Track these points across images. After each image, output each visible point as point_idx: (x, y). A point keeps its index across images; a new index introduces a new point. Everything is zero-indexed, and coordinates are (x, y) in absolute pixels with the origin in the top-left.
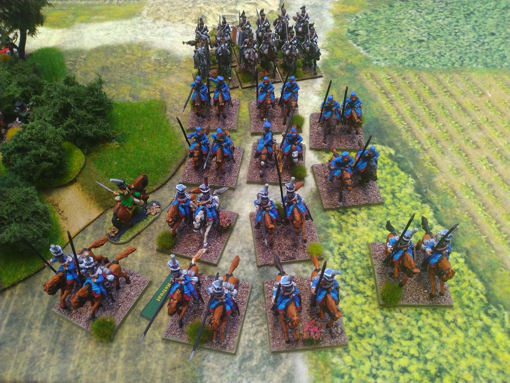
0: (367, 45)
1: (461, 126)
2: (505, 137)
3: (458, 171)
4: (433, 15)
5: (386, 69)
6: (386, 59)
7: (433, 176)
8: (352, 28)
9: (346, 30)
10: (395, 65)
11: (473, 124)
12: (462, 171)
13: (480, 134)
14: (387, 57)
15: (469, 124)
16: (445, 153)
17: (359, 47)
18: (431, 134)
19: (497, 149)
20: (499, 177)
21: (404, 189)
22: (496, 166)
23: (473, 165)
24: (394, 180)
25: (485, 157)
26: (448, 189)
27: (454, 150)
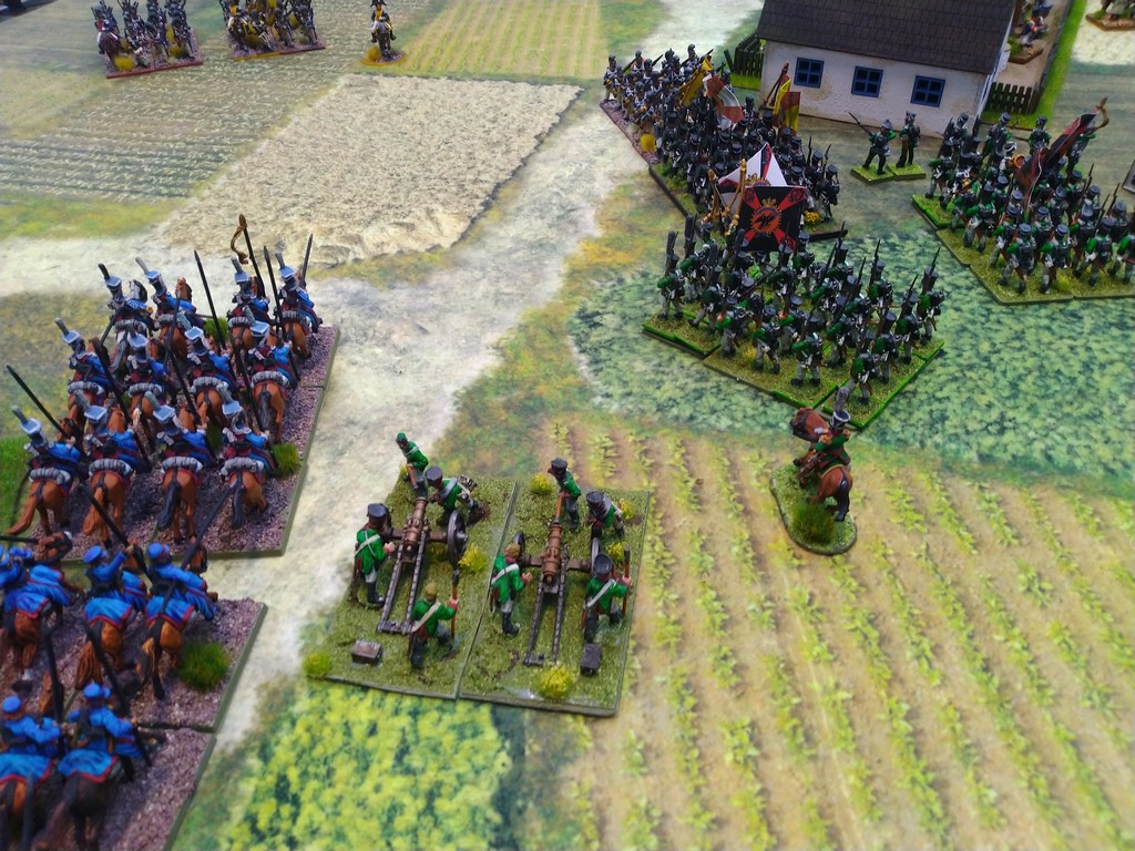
0: (604, 353)
1: (726, 610)
2: (837, 666)
3: (647, 757)
5: (614, 422)
6: (629, 394)
7: (568, 759)
8: (591, 307)
9: (577, 308)
10: (643, 412)
11: (764, 609)
12: (658, 756)
13: (771, 642)
14: (635, 390)
15: (752, 606)
16: (642, 690)
17: (583, 357)
19: (796, 700)
20: (759, 799)
21: (467, 788)
22: (765, 756)
23: (700, 742)
24: (456, 752)
25: (747, 720)
26: (588, 810)
27: (669, 682)
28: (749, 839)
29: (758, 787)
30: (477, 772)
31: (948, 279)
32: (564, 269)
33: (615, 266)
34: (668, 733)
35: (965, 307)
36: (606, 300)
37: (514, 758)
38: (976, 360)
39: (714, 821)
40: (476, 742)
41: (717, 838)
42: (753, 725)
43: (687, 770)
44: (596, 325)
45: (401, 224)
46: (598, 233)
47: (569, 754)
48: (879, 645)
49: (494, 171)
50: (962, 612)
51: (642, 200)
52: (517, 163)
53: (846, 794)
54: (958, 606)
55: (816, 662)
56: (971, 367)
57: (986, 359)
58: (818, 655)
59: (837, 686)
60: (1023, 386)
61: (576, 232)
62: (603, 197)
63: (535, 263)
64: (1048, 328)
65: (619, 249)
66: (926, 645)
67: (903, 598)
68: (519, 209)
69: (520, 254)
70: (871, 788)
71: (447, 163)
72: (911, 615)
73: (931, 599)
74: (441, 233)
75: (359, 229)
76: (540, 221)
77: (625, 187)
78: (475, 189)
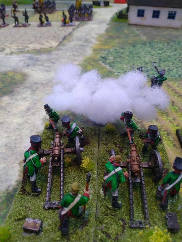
0: (112, 64)
8: (104, 56)
9: (99, 56)
17: (106, 65)
32: (91, 49)
33: (106, 49)
36: (107, 54)
44: (107, 59)
45: (39, 44)
46: (98, 43)
49: (63, 34)
52: (69, 33)
65: (105, 45)
74: (52, 45)
75: (27, 45)
77: (101, 36)
78: (59, 37)
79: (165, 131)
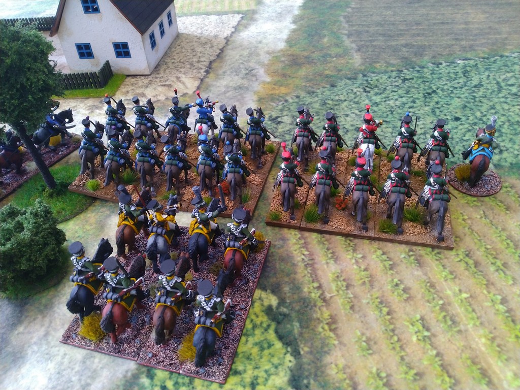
2: (456, 280)
3: (369, 345)
4: (383, 95)
7: (326, 352)
11: (410, 256)
12: (375, 343)
13: (418, 273)
16: (357, 308)
18: (342, 272)
19: (441, 302)
20: (437, 359)
21: (273, 377)
22: (434, 335)
23: (396, 332)
24: (261, 358)
25: (418, 317)
26: (345, 379)
27: (371, 303)
28: (439, 382)
29: (434, 352)
30: (276, 367)
31: (449, 85)
32: (255, 98)
33: (281, 95)
34: (378, 329)
35: (462, 96)
36: (281, 110)
37: (295, 357)
38: (476, 121)
39: (416, 374)
40: (271, 351)
41: (421, 383)
42: (422, 319)
43: (394, 348)
44: (279, 123)
45: (164, 85)
46: (268, 79)
47: (326, 349)
48: (476, 267)
49: (207, 56)
50: (511, 244)
51: (287, 62)
52: (218, 52)
53: (483, 349)
54: (509, 241)
55: (446, 280)
56: (475, 124)
57: (481, 120)
58: (446, 276)
59: (460, 291)
60: (503, 130)
61: (257, 80)
62: (266, 62)
63: (239, 97)
64: (506, 103)
65: (281, 86)
66: (499, 263)
67: (480, 240)
68: (224, 72)
69: (230, 93)
70: (495, 344)
71: (182, 55)
72: (487, 249)
73: (494, 239)
74: (187, 88)
75: (143, 89)
76: (236, 77)
77: (276, 57)
78: (200, 65)
79: (344, 280)
